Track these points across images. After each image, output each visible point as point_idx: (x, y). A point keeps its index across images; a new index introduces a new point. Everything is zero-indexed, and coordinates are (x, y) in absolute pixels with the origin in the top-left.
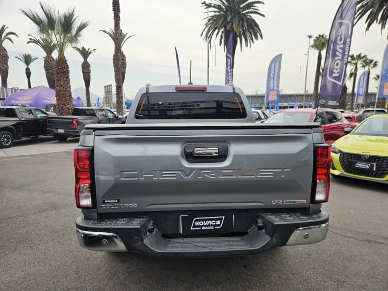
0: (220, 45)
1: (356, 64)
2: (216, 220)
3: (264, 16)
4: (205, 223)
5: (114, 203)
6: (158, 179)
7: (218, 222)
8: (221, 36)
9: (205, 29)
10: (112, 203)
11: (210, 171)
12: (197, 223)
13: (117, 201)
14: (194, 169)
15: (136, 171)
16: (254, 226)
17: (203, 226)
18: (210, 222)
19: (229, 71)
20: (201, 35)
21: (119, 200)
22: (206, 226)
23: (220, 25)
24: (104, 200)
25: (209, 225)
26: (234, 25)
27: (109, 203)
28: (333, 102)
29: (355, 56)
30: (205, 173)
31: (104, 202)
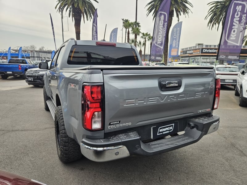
0: (69, 17)
1: (145, 38)
2: (170, 126)
3: (98, 2)
4: (164, 130)
5: (117, 124)
6: (147, 103)
7: (171, 128)
8: (70, 11)
9: (58, 4)
10: (115, 124)
11: (174, 96)
12: (161, 131)
13: (118, 122)
14: (166, 95)
15: (134, 99)
16: (187, 127)
17: (164, 131)
18: (167, 129)
19: (95, 35)
20: (56, 8)
21: (120, 122)
22: (165, 131)
23: (69, 3)
24: (110, 123)
25: (167, 131)
26: (80, 5)
27: (113, 124)
28: (159, 58)
29: (145, 34)
30: (172, 97)
31: (110, 124)
